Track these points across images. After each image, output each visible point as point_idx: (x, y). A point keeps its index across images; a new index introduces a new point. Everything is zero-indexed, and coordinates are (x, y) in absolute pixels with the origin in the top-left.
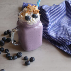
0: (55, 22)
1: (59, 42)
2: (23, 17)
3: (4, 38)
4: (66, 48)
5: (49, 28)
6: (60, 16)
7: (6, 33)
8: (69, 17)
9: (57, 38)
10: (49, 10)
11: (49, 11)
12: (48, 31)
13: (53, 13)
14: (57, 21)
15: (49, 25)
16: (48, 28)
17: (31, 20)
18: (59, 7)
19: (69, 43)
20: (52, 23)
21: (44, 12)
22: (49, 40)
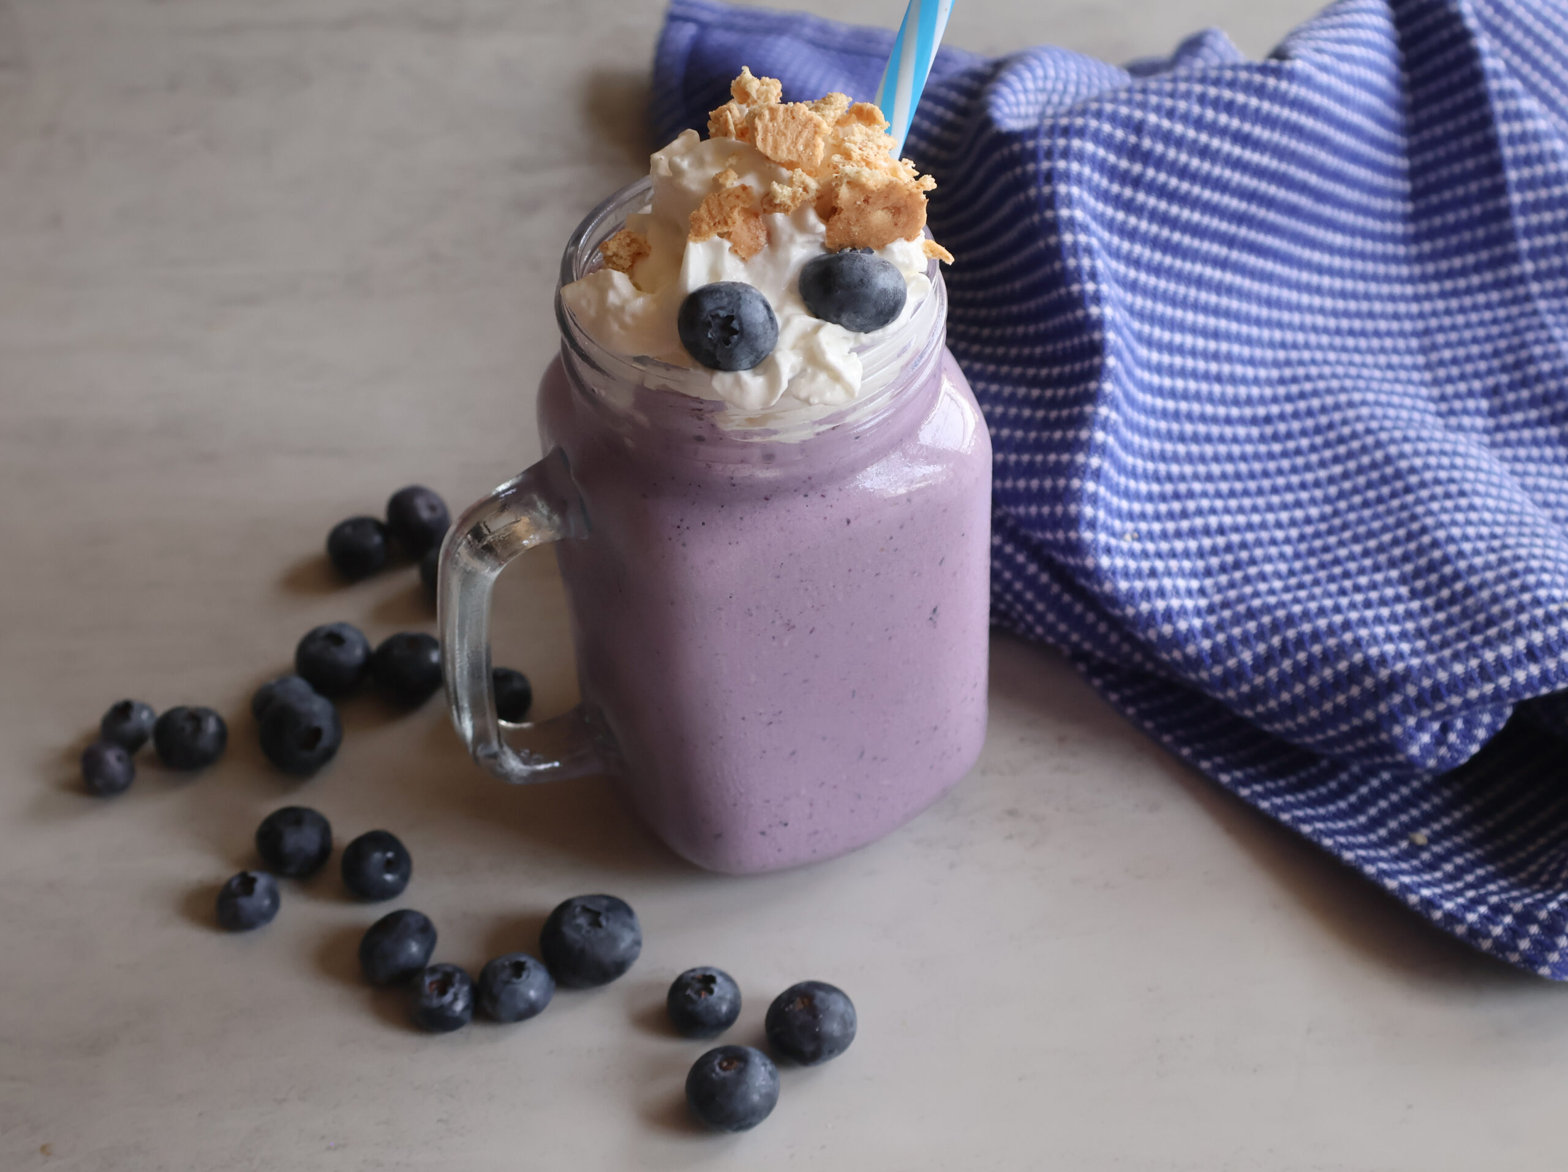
0: (1206, 355)
1: (1271, 717)
2: (638, 303)
3: (334, 637)
4: (1396, 810)
5: (1097, 475)
6: (1306, 254)
7: (377, 539)
8: (1446, 254)
9: (1246, 640)
10: (1108, 143)
11: (1101, 166)
12: (1092, 525)
13: (1172, 196)
14: (1249, 341)
15: (1103, 411)
16: (1081, 472)
17: (787, 360)
18: (1277, 97)
19: (1446, 728)
20: (1159, 369)
21: (1023, 183)
22: (1098, 669)
